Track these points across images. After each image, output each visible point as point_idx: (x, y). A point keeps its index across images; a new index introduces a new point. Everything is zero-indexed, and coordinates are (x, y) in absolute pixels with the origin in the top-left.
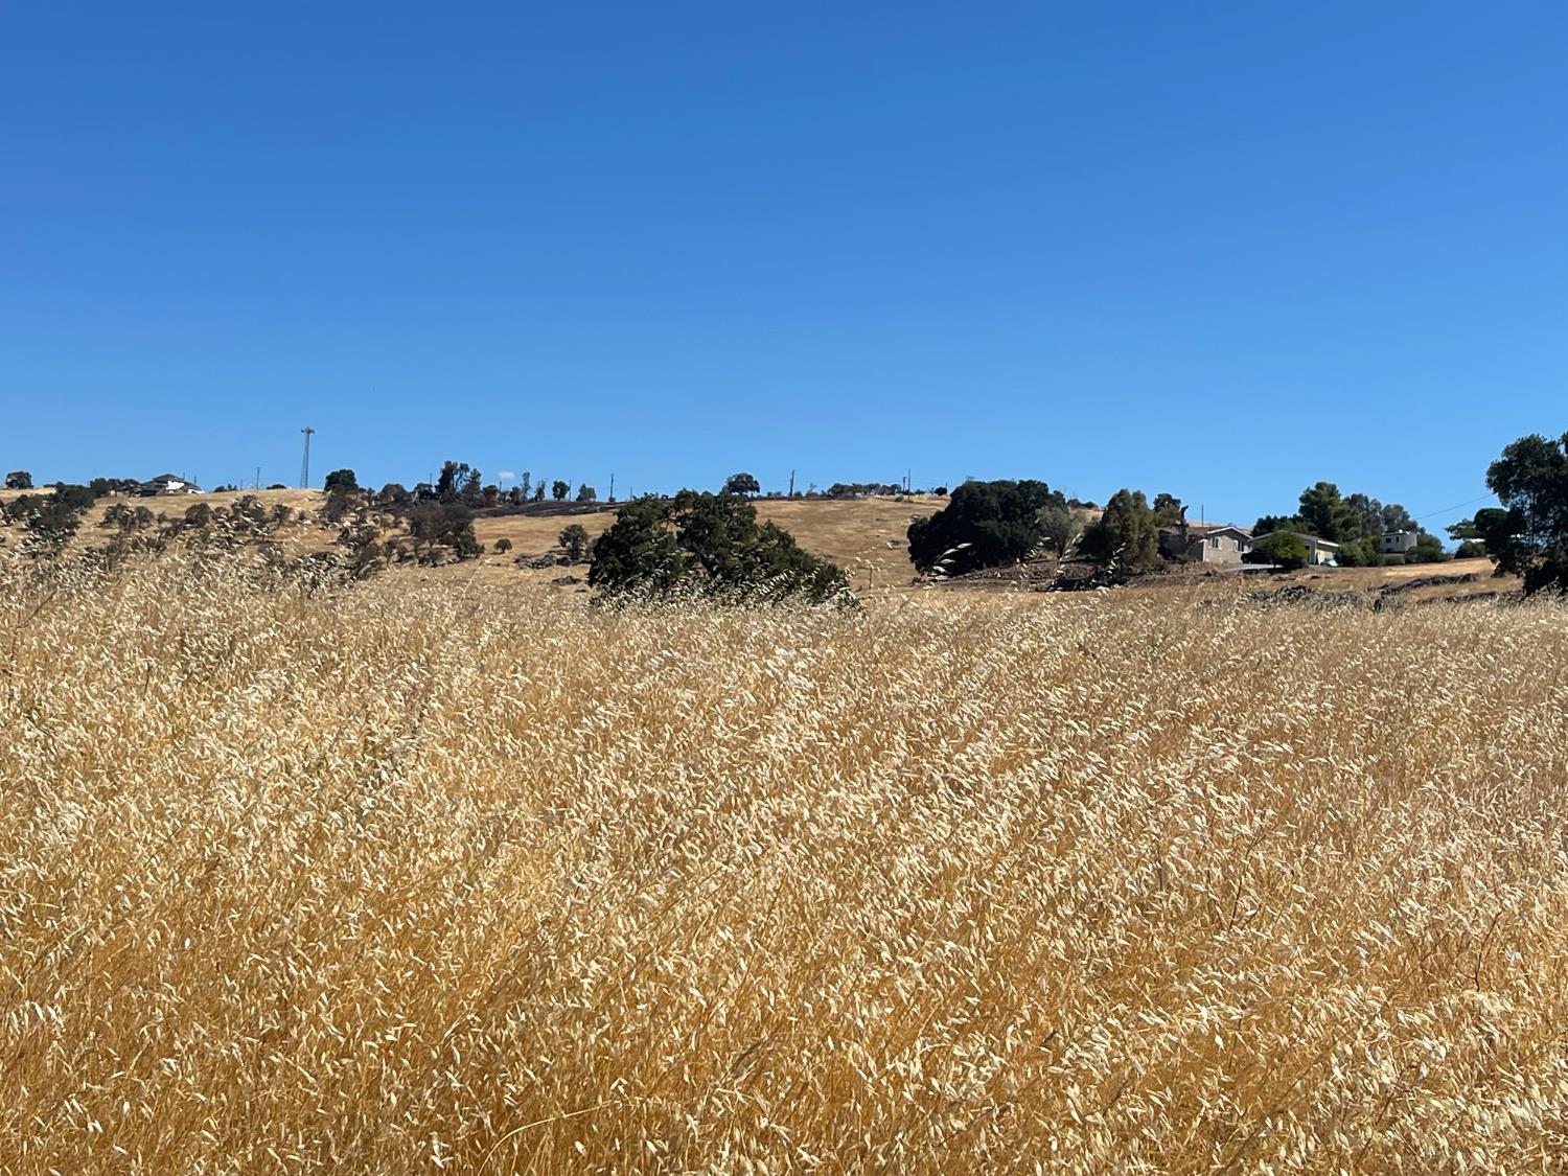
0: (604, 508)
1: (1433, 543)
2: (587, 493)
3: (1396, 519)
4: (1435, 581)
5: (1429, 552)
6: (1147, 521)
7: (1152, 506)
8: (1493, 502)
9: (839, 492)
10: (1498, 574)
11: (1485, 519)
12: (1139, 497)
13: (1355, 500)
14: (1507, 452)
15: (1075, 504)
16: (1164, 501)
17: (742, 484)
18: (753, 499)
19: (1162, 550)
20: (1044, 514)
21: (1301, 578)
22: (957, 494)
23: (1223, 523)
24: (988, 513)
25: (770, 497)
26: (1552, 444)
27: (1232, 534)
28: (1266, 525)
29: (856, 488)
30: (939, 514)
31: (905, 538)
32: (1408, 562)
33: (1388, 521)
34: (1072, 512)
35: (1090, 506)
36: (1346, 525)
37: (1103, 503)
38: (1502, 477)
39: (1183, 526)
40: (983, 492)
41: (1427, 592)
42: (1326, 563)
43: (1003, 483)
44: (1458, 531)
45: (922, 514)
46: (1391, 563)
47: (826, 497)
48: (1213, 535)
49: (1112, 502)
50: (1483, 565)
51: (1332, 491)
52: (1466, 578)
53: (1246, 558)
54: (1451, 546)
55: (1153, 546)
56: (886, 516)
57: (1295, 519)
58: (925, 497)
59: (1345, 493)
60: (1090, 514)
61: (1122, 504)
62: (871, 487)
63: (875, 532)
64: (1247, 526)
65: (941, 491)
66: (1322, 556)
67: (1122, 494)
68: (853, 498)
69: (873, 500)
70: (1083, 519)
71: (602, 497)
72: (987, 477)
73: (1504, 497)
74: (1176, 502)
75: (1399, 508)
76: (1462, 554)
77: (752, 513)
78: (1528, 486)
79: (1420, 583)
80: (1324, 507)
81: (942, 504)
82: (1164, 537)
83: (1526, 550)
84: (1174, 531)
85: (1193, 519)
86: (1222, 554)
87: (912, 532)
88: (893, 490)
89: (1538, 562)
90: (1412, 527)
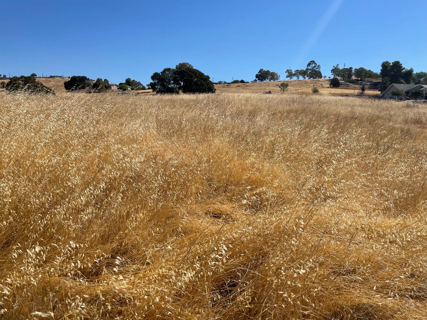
0: (8, 79)
1: (144, 87)
2: (5, 76)
3: (139, 84)
4: (145, 92)
5: (144, 88)
6: (103, 83)
7: (103, 81)
8: (152, 81)
9: (51, 77)
10: (153, 91)
11: (151, 83)
12: (101, 79)
13: (133, 81)
14: (153, 74)
15: (91, 80)
16: (105, 80)
17: (34, 75)
18: (36, 78)
19: (105, 87)
20: (86, 81)
21: (126, 92)
22: (72, 78)
23: (114, 83)
24: (77, 81)
25: (39, 77)
26: (159, 73)
27: (116, 85)
28: (121, 84)
29: (54, 76)
30: (69, 81)
31: (63, 85)
32: (141, 90)
33: (138, 84)
34: (91, 81)
35: (94, 80)
36: (132, 84)
37: (96, 80)
38: (153, 78)
39: (108, 84)
40: (76, 78)
41: (144, 94)
42: (130, 90)
43: (79, 76)
44: (148, 85)
45: (66, 81)
46: (139, 90)
47: (49, 78)
48: (113, 85)
49: (97, 80)
50: (151, 90)
51: (130, 79)
52: (149, 92)
53: (118, 89)
54: (147, 88)
55: (104, 87)
56: (60, 81)
57: (125, 83)
58: (66, 78)
59: (132, 80)
60: (94, 82)
61: (99, 80)
62: (57, 76)
63: (58, 84)
64: (118, 84)
65: (69, 77)
66: (129, 89)
67: (99, 79)
68: (54, 78)
69: (58, 78)
70: (93, 82)
71: (8, 77)
72: (77, 75)
73: (153, 80)
74: (107, 80)
75: (140, 82)
76: (148, 89)
77: (35, 80)
78: (156, 79)
79: (142, 93)
80: (129, 81)
81: (69, 79)
82: (105, 85)
83: (156, 89)
84: (107, 84)
85: (110, 83)
86: (114, 88)
87: (65, 84)
88: (61, 77)
89: (158, 90)
90: (141, 85)
